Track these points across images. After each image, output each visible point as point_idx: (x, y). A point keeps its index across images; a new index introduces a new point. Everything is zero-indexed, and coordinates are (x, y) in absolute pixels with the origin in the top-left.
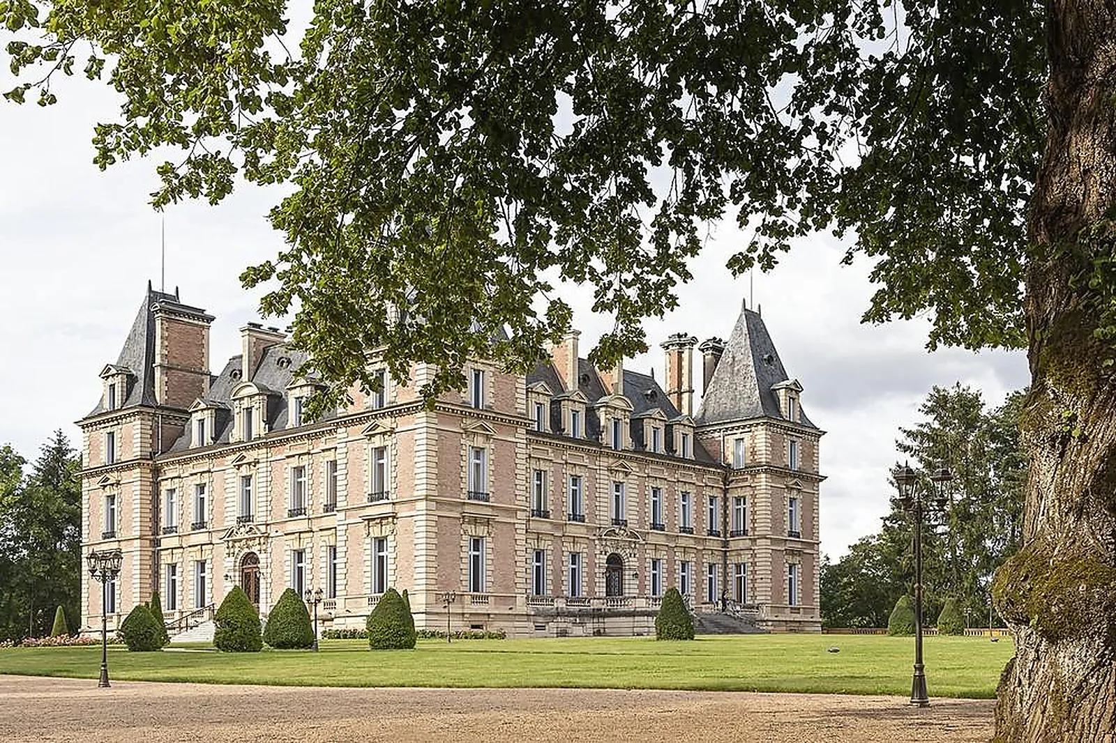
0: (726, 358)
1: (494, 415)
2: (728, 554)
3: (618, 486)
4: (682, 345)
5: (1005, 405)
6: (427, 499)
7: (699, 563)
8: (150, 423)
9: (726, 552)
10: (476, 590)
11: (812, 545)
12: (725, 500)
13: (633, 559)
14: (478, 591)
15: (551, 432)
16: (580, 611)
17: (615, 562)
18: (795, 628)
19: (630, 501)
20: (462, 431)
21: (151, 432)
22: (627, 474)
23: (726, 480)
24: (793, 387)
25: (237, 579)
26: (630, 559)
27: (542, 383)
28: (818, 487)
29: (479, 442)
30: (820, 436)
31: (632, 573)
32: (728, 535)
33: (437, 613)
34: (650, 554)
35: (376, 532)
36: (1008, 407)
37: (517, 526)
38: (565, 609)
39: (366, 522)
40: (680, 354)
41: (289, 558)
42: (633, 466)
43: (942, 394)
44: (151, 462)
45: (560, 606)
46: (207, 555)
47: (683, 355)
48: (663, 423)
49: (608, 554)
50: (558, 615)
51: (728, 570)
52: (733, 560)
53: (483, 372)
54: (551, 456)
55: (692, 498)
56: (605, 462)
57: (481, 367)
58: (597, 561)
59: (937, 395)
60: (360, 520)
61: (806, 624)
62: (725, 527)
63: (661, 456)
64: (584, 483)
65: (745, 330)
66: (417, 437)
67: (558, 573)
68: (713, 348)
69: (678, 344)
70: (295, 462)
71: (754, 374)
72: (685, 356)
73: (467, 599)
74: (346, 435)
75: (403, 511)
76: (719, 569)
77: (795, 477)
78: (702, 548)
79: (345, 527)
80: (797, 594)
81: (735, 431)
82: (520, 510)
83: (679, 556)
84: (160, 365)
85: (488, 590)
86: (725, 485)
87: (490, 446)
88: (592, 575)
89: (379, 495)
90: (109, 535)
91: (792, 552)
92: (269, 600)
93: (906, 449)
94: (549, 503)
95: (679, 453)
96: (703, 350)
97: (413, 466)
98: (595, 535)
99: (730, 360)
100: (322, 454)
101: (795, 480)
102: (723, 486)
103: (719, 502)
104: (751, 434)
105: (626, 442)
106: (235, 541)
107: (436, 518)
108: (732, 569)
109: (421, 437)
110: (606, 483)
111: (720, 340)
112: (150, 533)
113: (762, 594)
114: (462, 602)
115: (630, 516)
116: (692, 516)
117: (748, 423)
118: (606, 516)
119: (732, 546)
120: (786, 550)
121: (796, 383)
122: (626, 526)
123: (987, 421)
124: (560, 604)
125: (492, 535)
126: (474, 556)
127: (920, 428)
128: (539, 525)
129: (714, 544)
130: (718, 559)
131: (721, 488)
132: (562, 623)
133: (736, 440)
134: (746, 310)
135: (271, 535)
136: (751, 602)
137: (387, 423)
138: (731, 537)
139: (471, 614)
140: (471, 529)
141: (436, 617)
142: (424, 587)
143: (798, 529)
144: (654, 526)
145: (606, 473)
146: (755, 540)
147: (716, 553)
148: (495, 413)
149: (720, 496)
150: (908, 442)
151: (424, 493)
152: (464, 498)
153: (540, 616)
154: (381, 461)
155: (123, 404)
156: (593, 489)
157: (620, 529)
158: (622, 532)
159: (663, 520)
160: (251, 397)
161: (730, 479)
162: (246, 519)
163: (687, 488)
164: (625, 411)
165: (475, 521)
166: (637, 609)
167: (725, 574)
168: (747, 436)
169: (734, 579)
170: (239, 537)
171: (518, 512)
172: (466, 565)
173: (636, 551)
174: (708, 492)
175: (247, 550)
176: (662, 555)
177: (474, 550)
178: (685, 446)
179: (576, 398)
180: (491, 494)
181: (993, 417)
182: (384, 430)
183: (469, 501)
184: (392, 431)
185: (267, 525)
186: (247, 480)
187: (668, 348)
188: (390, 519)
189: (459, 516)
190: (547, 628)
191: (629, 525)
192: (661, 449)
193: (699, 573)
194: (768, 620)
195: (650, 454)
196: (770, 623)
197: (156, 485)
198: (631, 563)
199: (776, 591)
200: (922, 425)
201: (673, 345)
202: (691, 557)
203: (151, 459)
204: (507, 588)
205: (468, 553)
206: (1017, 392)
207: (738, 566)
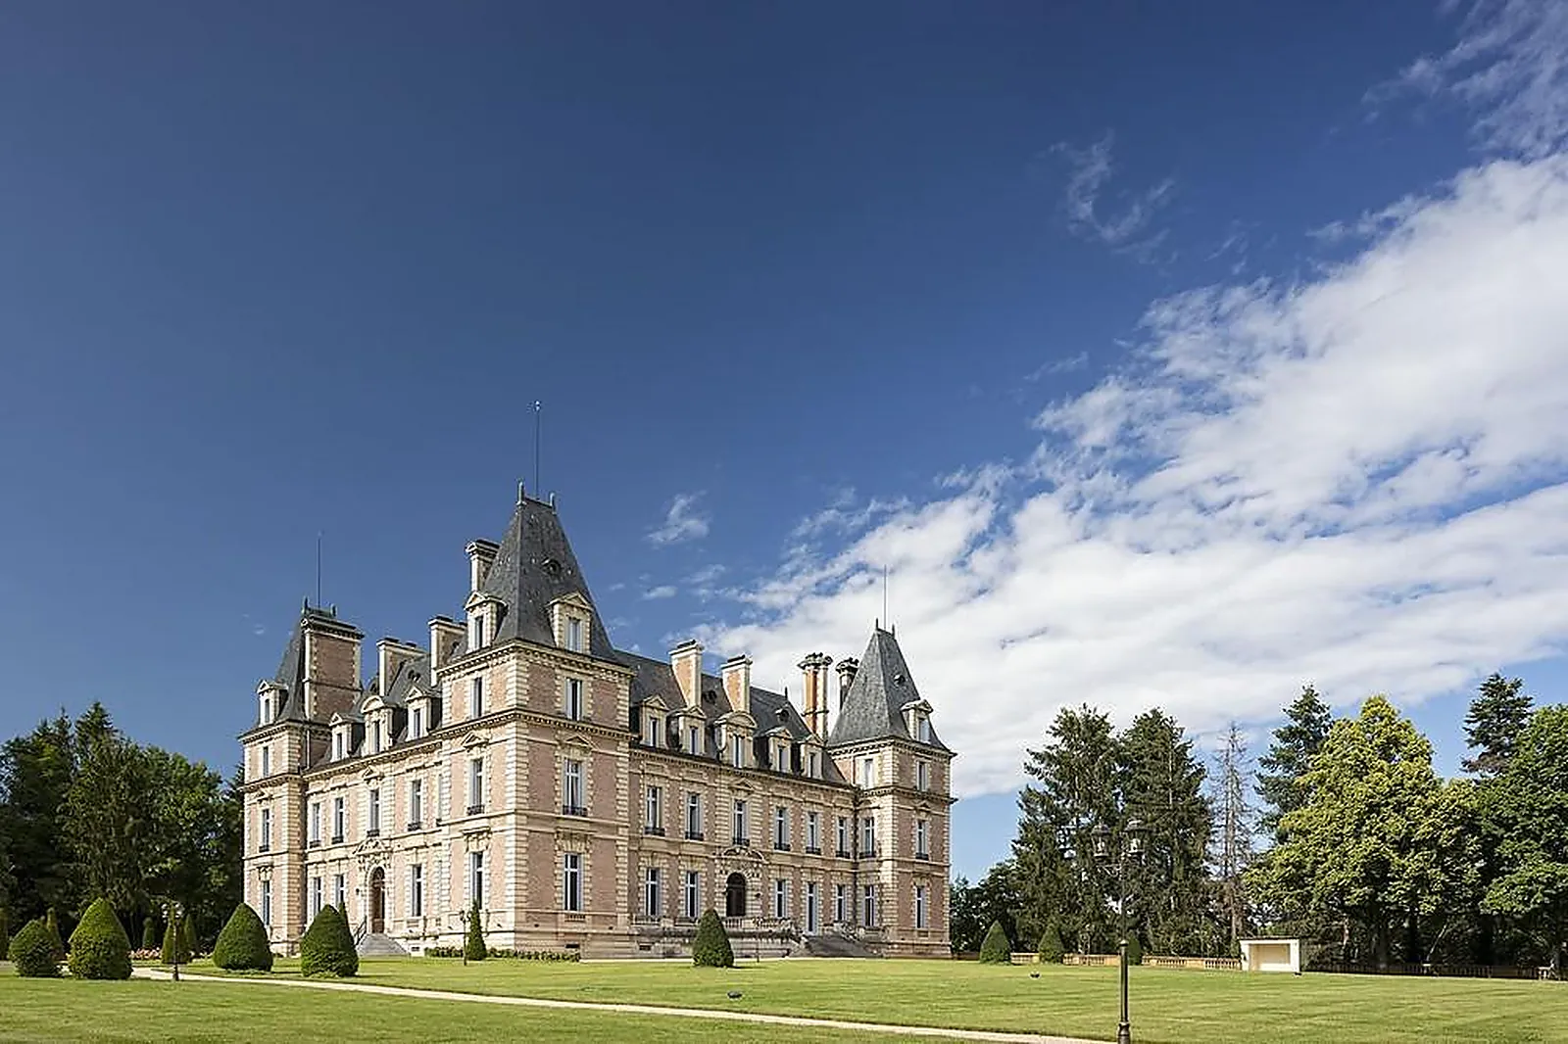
0: (859, 677)
1: (591, 727)
2: (858, 876)
3: (740, 805)
4: (817, 666)
5: (1133, 728)
6: (515, 812)
7: (827, 885)
8: (298, 738)
9: (855, 873)
10: (573, 908)
11: (941, 868)
12: (856, 820)
13: (757, 879)
14: (576, 910)
15: (667, 748)
16: (689, 931)
17: (737, 883)
18: (924, 953)
19: (753, 820)
20: (556, 743)
21: (299, 747)
22: (749, 793)
23: (856, 802)
24: (922, 707)
25: (368, 893)
26: (753, 879)
27: (658, 697)
28: (948, 809)
29: (576, 754)
30: (950, 757)
31: (755, 893)
32: (858, 856)
33: (527, 932)
34: (775, 874)
35: (473, 847)
36: (1137, 729)
37: (618, 843)
38: (672, 930)
39: (465, 837)
40: (815, 673)
41: (409, 872)
42: (757, 786)
43: (1069, 715)
44: (298, 777)
45: (667, 926)
46: (344, 870)
47: (818, 676)
48: (789, 742)
49: (729, 874)
50: (665, 935)
51: (858, 892)
52: (862, 882)
53: (581, 682)
54: (668, 772)
55: (820, 818)
56: (725, 780)
57: (579, 677)
58: (716, 881)
59: (1064, 716)
60: (460, 834)
61: (935, 947)
62: (855, 849)
63: (786, 775)
64: (702, 801)
65: (877, 651)
66: (508, 748)
67: (674, 892)
68: (849, 668)
69: (813, 664)
70: (413, 776)
71: (883, 694)
72: (820, 676)
73: (561, 917)
74: (449, 746)
75: (496, 825)
76: (848, 890)
77: (923, 799)
78: (799, 866)
79: (449, 842)
80: (926, 918)
81: (863, 752)
82: (623, 827)
83: (806, 877)
84: (309, 680)
85: (587, 908)
86: (855, 805)
87: (588, 759)
88: (711, 895)
89: (476, 810)
90: (264, 849)
91: (921, 875)
92: (393, 915)
93: (1035, 771)
94: (664, 820)
95: (807, 772)
96: (839, 671)
97: (505, 780)
98: (714, 854)
99: (862, 680)
100: (435, 767)
101: (924, 802)
102: (852, 807)
103: (849, 823)
104: (879, 754)
105: (751, 760)
106: (364, 856)
107: (527, 833)
108: (861, 891)
109: (511, 746)
110: (726, 802)
111: (857, 661)
112: (299, 847)
113: (890, 917)
114: (556, 920)
115: (752, 835)
116: (820, 835)
117: (876, 743)
118: (726, 834)
119: (862, 867)
120: (914, 872)
121: (925, 703)
122: (748, 845)
123: (1114, 744)
124: (667, 924)
125: (591, 852)
126: (572, 873)
127: (1048, 751)
128: (652, 843)
129: (843, 865)
130: (848, 881)
131: (851, 810)
132: (667, 944)
133: (866, 761)
134: (879, 630)
135: (395, 850)
136: (878, 925)
137: (483, 734)
138: (861, 858)
139: (566, 933)
140: (567, 845)
141: (526, 936)
142: (514, 905)
143: (927, 851)
144: (779, 846)
145: (727, 791)
146: (882, 862)
147: (845, 874)
148: (593, 724)
149: (850, 817)
150: (1036, 765)
151: (514, 806)
152: (558, 812)
153: (644, 935)
154: (479, 774)
155: (276, 719)
156: (712, 807)
157: (741, 848)
158: (743, 851)
159: (788, 840)
160: (378, 710)
161: (860, 800)
162: (374, 833)
163: (815, 809)
164: (747, 728)
165: (570, 837)
166: (746, 931)
167: (855, 896)
168: (875, 757)
169: (864, 901)
170: (367, 851)
171: (620, 829)
172: (561, 884)
173: (759, 871)
174: (837, 813)
175: (375, 866)
176: (787, 875)
177: (572, 867)
178: (812, 766)
179: (695, 714)
180: (589, 809)
181: (1122, 740)
182: (480, 742)
183: (565, 816)
184: (487, 743)
185: (391, 840)
186: (375, 793)
187: (804, 668)
188: (485, 834)
189: (553, 831)
190: (653, 948)
191: (751, 844)
192: (787, 768)
193: (827, 894)
194: (893, 944)
195: (775, 773)
196: (896, 946)
197: (305, 798)
198: (753, 883)
199: (904, 913)
200: (1049, 747)
201: (809, 665)
202: (819, 878)
203: (299, 774)
204: (607, 907)
205: (563, 870)
206: (1145, 715)
207: (867, 888)
